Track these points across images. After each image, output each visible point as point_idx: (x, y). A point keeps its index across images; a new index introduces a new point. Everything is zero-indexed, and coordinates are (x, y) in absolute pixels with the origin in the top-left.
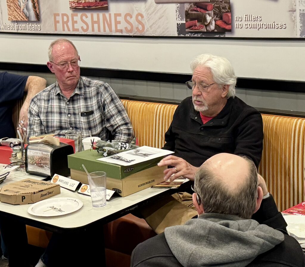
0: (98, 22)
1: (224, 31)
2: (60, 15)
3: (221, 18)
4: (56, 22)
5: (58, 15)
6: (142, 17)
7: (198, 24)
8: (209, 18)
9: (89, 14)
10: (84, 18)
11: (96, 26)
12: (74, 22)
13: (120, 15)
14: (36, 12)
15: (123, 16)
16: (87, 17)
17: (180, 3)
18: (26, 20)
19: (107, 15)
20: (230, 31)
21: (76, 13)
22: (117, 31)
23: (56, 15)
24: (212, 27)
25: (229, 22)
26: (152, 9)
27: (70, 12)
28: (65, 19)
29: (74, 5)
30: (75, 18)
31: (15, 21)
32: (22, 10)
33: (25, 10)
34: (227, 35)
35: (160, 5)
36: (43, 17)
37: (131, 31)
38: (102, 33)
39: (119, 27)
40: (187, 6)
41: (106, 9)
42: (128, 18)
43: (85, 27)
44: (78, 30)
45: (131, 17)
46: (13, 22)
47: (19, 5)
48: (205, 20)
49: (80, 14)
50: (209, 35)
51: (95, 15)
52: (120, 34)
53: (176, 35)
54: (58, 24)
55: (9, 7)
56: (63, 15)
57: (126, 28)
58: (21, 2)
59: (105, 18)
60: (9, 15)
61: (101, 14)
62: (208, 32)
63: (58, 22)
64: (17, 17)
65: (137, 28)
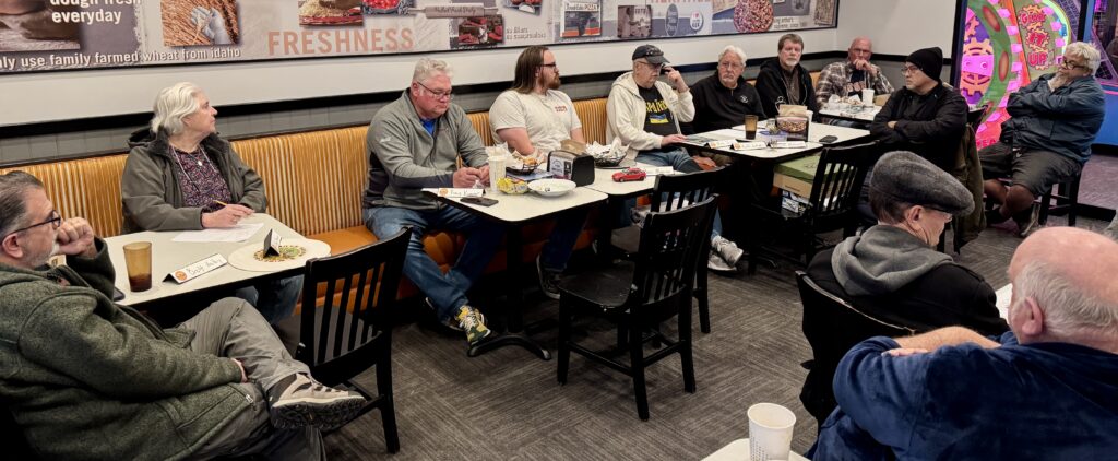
0: (347, 41)
1: (496, 42)
2: (282, 34)
3: (493, 31)
4: (272, 44)
5: (278, 34)
6: (410, 32)
7: (471, 37)
8: (482, 31)
9: (332, 32)
10: (324, 36)
11: (343, 46)
12: (306, 42)
13: (380, 31)
14: (232, 31)
15: (384, 32)
16: (328, 35)
17: (454, 18)
18: (208, 43)
19: (361, 31)
20: (501, 42)
21: (310, 31)
22: (375, 49)
23: (271, 35)
24: (485, 39)
25: (501, 34)
26: (422, 24)
27: (299, 30)
28: (291, 38)
29: (308, 21)
30: (309, 37)
31: (179, 47)
32: (199, 29)
33: (207, 29)
34: (499, 46)
35: (432, 20)
36: (245, 36)
37: (394, 48)
38: (353, 52)
39: (378, 44)
40: (460, 21)
41: (361, 25)
42: (391, 34)
43: (325, 47)
44: (313, 51)
45: (395, 33)
46: (175, 47)
47: (192, 22)
48: (479, 33)
49: (316, 32)
50: (482, 47)
51: (342, 32)
52: (380, 52)
53: (449, 48)
54: (275, 47)
55: (168, 25)
56: (286, 34)
57: (388, 46)
58: (199, 18)
59: (357, 36)
60: (165, 37)
61: (352, 31)
62: (481, 44)
63: (277, 43)
64: (185, 39)
65: (403, 45)
